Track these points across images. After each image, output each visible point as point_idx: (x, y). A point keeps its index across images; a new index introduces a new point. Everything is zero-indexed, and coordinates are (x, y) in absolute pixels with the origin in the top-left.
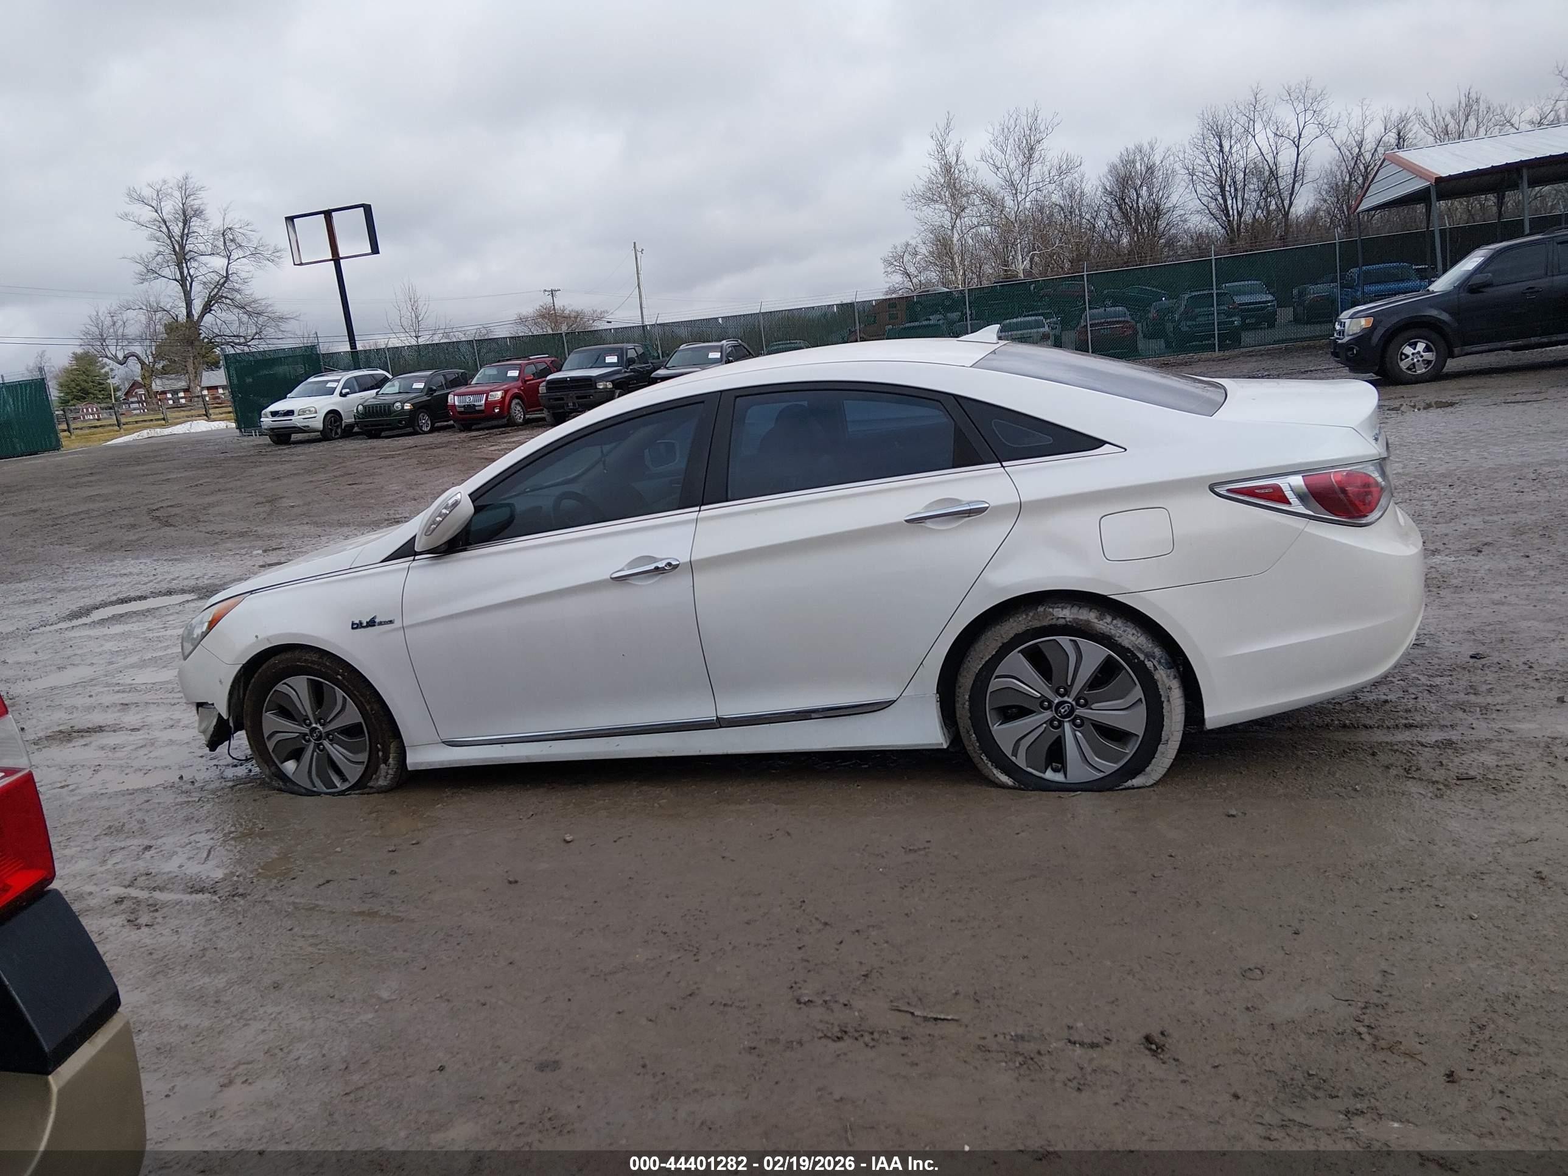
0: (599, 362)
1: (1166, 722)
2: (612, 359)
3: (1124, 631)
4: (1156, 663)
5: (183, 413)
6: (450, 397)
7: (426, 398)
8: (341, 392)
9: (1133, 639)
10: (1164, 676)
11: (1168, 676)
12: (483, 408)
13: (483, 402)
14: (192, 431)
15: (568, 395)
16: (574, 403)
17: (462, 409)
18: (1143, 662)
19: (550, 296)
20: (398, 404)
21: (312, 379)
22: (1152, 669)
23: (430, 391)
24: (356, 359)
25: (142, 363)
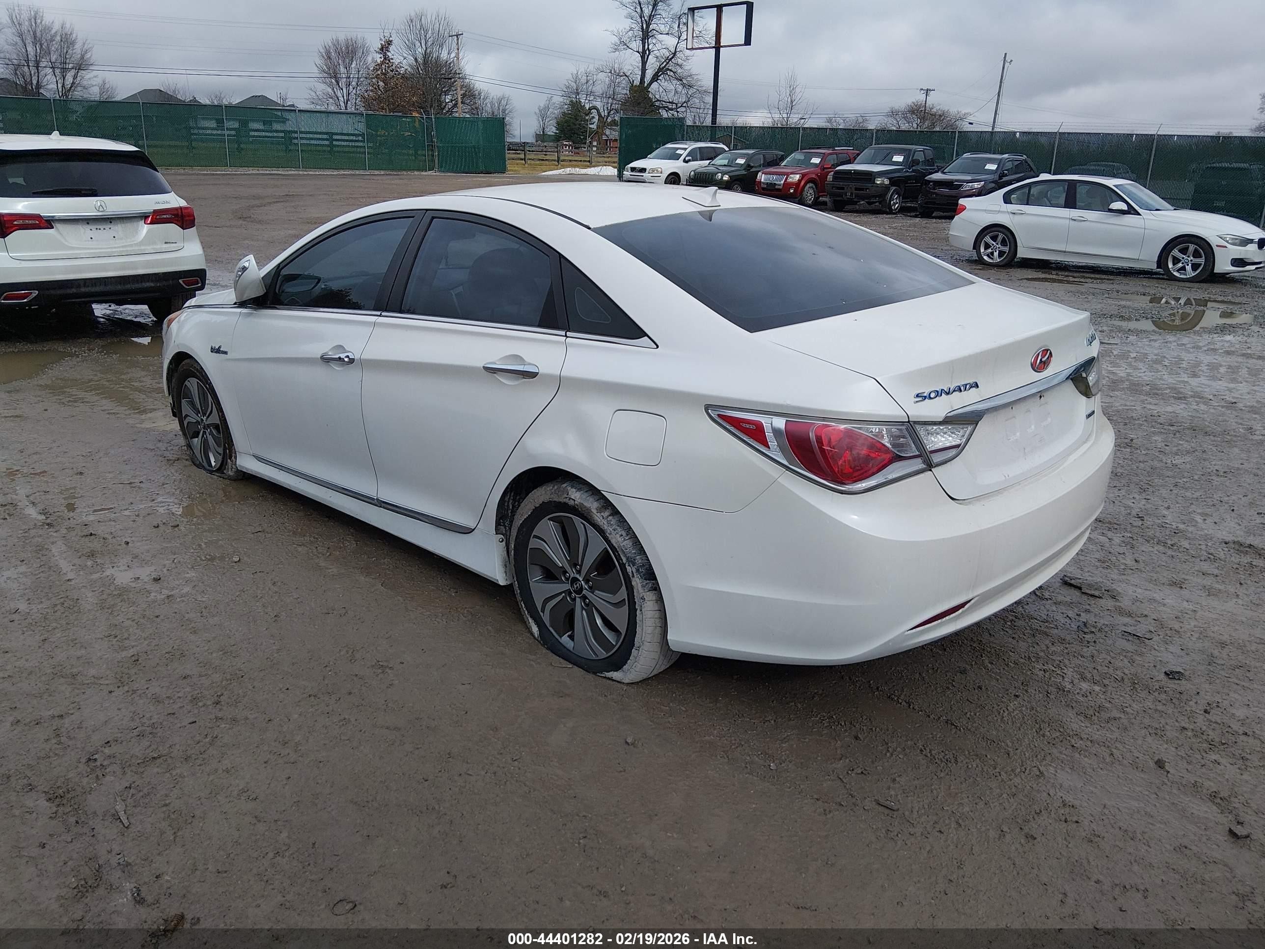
0: (886, 159)
1: (638, 629)
2: (898, 158)
3: (614, 530)
4: (634, 571)
5: (602, 159)
6: (760, 174)
7: (744, 172)
8: (685, 159)
9: (619, 539)
10: (640, 585)
11: (643, 586)
12: (781, 187)
13: (782, 182)
14: (601, 174)
15: (849, 185)
16: (852, 194)
17: (765, 186)
18: (625, 564)
19: (924, 95)
20: (720, 175)
21: (669, 145)
22: (630, 574)
23: (748, 166)
24: (714, 132)
25: (600, 115)
